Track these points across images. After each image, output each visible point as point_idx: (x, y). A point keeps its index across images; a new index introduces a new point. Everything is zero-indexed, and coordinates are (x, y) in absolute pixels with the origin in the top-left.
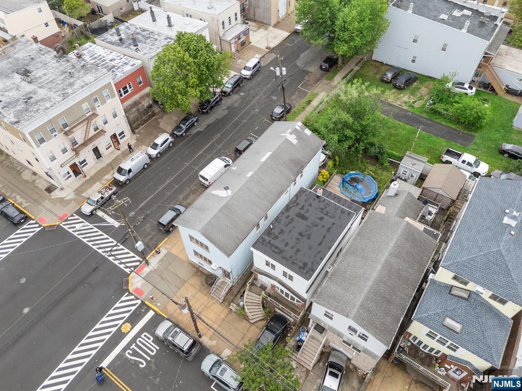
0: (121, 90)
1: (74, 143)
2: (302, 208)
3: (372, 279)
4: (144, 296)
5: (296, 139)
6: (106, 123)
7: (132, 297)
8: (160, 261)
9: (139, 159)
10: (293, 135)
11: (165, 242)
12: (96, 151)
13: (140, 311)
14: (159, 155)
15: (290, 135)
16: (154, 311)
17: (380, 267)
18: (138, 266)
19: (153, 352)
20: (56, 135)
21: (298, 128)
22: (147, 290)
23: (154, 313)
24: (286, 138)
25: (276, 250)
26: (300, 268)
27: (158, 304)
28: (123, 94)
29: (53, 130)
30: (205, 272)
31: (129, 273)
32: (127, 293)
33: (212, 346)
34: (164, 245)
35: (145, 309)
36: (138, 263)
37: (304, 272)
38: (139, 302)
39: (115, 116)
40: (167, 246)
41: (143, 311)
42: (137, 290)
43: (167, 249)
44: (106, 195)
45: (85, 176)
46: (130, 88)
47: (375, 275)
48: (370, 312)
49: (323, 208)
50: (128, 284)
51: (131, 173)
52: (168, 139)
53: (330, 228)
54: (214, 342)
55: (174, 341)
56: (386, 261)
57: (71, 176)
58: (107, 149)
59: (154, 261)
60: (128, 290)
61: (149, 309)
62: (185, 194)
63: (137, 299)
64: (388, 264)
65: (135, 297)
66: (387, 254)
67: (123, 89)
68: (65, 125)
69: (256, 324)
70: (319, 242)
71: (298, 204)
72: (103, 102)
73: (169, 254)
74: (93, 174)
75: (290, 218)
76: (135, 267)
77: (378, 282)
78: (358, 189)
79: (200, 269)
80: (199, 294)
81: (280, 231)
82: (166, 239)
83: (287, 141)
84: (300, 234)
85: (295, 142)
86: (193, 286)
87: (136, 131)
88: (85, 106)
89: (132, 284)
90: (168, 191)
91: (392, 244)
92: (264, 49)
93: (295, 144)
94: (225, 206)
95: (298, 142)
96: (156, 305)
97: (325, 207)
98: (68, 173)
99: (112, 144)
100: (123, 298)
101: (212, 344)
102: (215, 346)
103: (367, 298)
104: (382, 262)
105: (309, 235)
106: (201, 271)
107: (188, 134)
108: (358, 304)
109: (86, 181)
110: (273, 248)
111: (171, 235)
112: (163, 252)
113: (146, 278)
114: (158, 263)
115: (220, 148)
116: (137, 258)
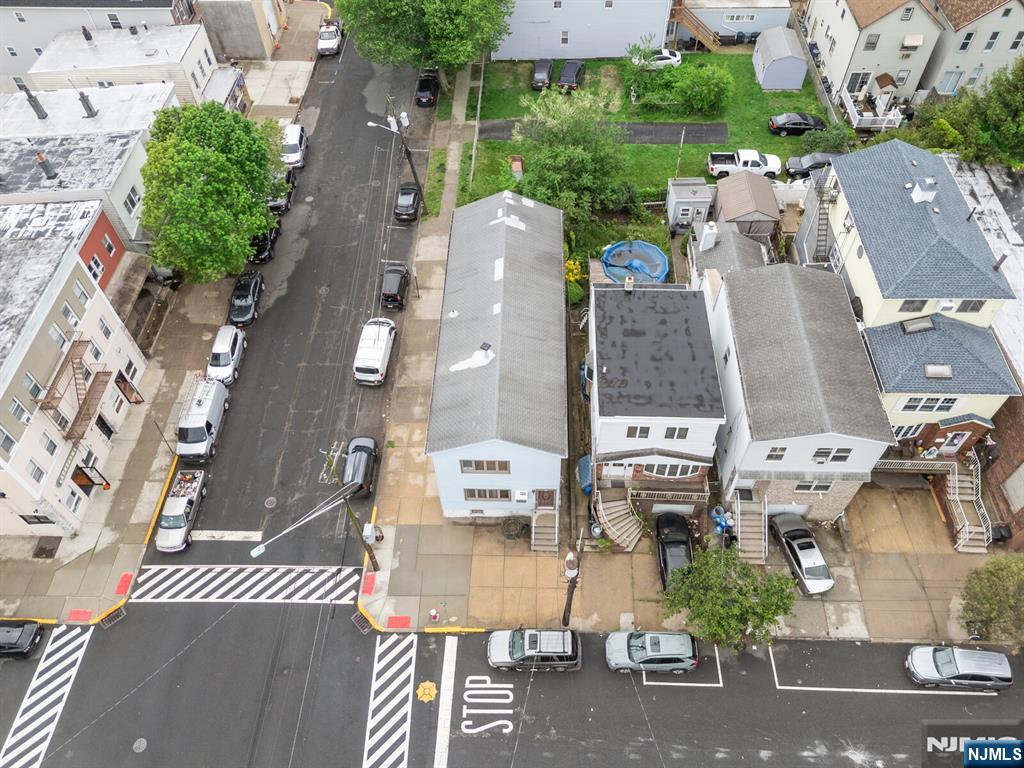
1: (62, 422)
2: (623, 321)
3: (812, 365)
4: (414, 624)
5: (520, 220)
6: (97, 354)
7: (394, 637)
8: (395, 550)
9: (211, 395)
10: (511, 216)
11: (377, 514)
12: (102, 424)
13: (429, 651)
14: (238, 375)
15: (508, 218)
16: (454, 634)
17: (806, 343)
18: (359, 582)
19: (507, 697)
20: (27, 420)
21: (512, 202)
22: (411, 608)
23: (456, 638)
24: (507, 226)
25: (641, 401)
26: (697, 406)
27: (453, 619)
29: (19, 411)
30: (493, 522)
31: (352, 602)
32: (379, 637)
33: (596, 625)
34: (380, 521)
35: (436, 642)
36: (356, 578)
37: (708, 408)
38: (413, 637)
39: (107, 333)
40: (388, 520)
41: (433, 646)
42: (392, 621)
43: (391, 523)
44: (195, 495)
46: (98, 266)
47: (810, 357)
48: (843, 409)
49: (653, 305)
50: (367, 621)
51: (213, 430)
52: (236, 334)
53: (687, 330)
54: (595, 617)
55: (540, 652)
57: (79, 499)
58: (117, 411)
59: (384, 556)
60: (376, 632)
61: (440, 638)
62: (345, 418)
63: (406, 635)
64: (810, 333)
65: (398, 634)
68: (36, 391)
69: (637, 550)
70: (690, 358)
71: (611, 318)
72: (80, 312)
73: (401, 531)
74: (122, 472)
75: (619, 344)
76: (356, 586)
77: (821, 365)
78: (636, 269)
79: (479, 521)
80: (510, 561)
81: (621, 371)
82: (375, 508)
83: (511, 230)
84: (654, 359)
85: (522, 226)
86: (489, 554)
87: (151, 351)
88: (54, 332)
89: (374, 617)
90: (308, 428)
91: (796, 305)
92: (287, 104)
93: (524, 229)
94: (502, 378)
95: (527, 225)
96: (449, 624)
97: (655, 303)
98: (73, 494)
99: (122, 396)
100: (379, 650)
101: (594, 622)
102: (600, 623)
103: (826, 393)
104: (804, 335)
105: (667, 354)
106: (483, 525)
107: (261, 311)
108: (822, 406)
109: (117, 493)
110: (633, 400)
111: (378, 498)
112: (389, 533)
113: (393, 592)
114: (394, 556)
115: (345, 310)
116: (348, 570)
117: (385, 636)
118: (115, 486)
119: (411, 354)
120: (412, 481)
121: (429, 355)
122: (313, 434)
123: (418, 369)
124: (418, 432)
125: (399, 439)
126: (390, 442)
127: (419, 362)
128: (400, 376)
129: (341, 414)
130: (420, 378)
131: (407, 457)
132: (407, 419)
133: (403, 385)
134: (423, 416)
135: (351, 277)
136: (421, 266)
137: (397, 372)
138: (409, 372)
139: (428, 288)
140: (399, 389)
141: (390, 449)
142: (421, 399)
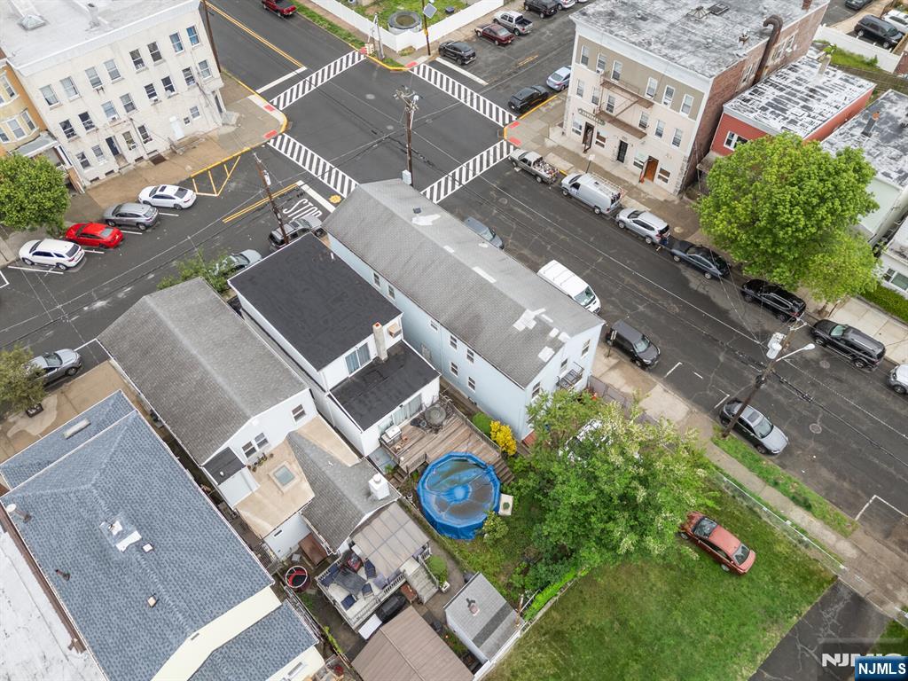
0: (736, 137)
1: (610, 107)
5: (527, 328)
6: (659, 134)
9: (599, 192)
10: (534, 323)
12: (623, 147)
14: (621, 225)
15: (533, 317)
17: (194, 352)
20: (598, 72)
24: (524, 310)
28: (733, 144)
29: (601, 64)
39: (676, 142)
44: (536, 169)
45: (585, 151)
47: (185, 341)
48: (143, 324)
51: (574, 190)
52: (653, 229)
56: (200, 364)
57: (579, 133)
58: (635, 164)
64: (194, 365)
66: (209, 368)
67: (739, 139)
68: (616, 76)
72: (676, 107)
77: (175, 343)
83: (519, 311)
85: (520, 325)
88: (653, 83)
91: (220, 380)
93: (515, 325)
94: (393, 215)
95: (519, 333)
98: (581, 128)
99: (645, 166)
103: (160, 323)
107: (681, 266)
115: (637, 308)
118: (584, 155)
129: (536, 257)
136: (650, 385)
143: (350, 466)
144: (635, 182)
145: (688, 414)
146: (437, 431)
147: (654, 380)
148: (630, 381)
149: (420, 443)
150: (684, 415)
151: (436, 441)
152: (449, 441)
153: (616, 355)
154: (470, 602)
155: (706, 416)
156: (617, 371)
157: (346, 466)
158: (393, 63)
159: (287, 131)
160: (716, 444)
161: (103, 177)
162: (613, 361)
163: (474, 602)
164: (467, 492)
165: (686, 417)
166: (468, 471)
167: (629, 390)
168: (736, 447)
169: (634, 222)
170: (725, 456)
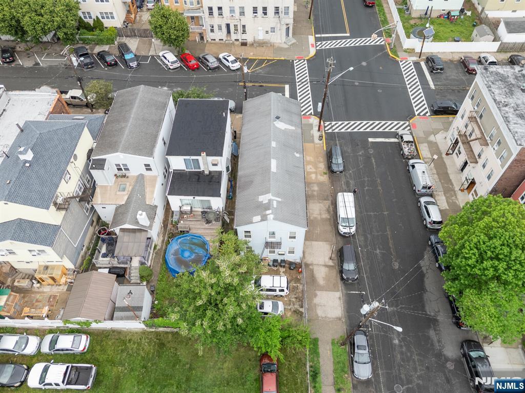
1: (471, 135)
5: (262, 201)
6: (484, 167)
8: (313, 136)
9: (420, 178)
12: (465, 164)
14: (419, 204)
15: (269, 198)
18: (324, 128)
20: (474, 109)
24: (270, 193)
29: (478, 105)
34: (322, 145)
36: (326, 129)
40: (319, 145)
43: (317, 144)
44: (404, 146)
45: (447, 154)
48: (132, 95)
50: (318, 118)
51: (411, 168)
52: (430, 217)
57: (452, 142)
58: (466, 178)
59: (316, 134)
60: (314, 115)
63: (303, 115)
65: (306, 115)
68: (481, 116)
72: (498, 155)
73: (313, 141)
82: (325, 149)
83: (267, 192)
85: (261, 198)
90: (368, 180)
98: (454, 139)
99: (469, 182)
100: (312, 111)
111: (325, 153)
112: (317, 140)
113: (311, 125)
114: (313, 134)
115: (376, 250)
116: (330, 131)
117: (311, 114)
119: (326, 220)
120: (311, 158)
121: (316, 218)
122: (364, 178)
123: (320, 210)
124: (314, 178)
125: (321, 175)
126: (326, 174)
127: (320, 214)
128: (329, 207)
130: (318, 205)
131: (316, 168)
132: (320, 184)
133: (327, 201)
134: (312, 185)
135: (382, 277)
136: (335, 289)
137: (331, 209)
138: (325, 209)
139: (326, 266)
140: (328, 200)
141: (325, 171)
142: (315, 193)
143: (147, 203)
144: (457, 188)
145: (337, 318)
146: (207, 223)
147: (340, 289)
148: (327, 279)
149: (195, 222)
150: (334, 316)
151: (203, 227)
152: (207, 231)
153: (336, 261)
154: (130, 292)
155: (345, 327)
156: (327, 269)
157: (145, 202)
158: (395, 53)
159: (307, 60)
160: (333, 343)
161: (217, 40)
162: (331, 263)
163: (132, 294)
164: (189, 257)
165: (334, 318)
166: (201, 249)
167: (321, 282)
168: (341, 355)
169: (425, 206)
170: (329, 353)
